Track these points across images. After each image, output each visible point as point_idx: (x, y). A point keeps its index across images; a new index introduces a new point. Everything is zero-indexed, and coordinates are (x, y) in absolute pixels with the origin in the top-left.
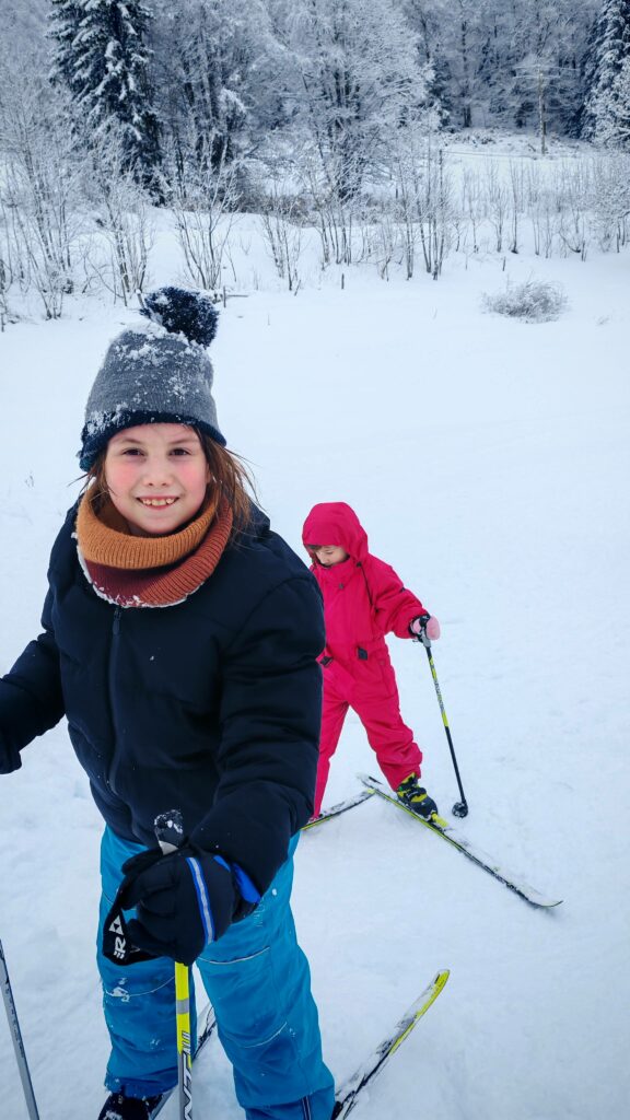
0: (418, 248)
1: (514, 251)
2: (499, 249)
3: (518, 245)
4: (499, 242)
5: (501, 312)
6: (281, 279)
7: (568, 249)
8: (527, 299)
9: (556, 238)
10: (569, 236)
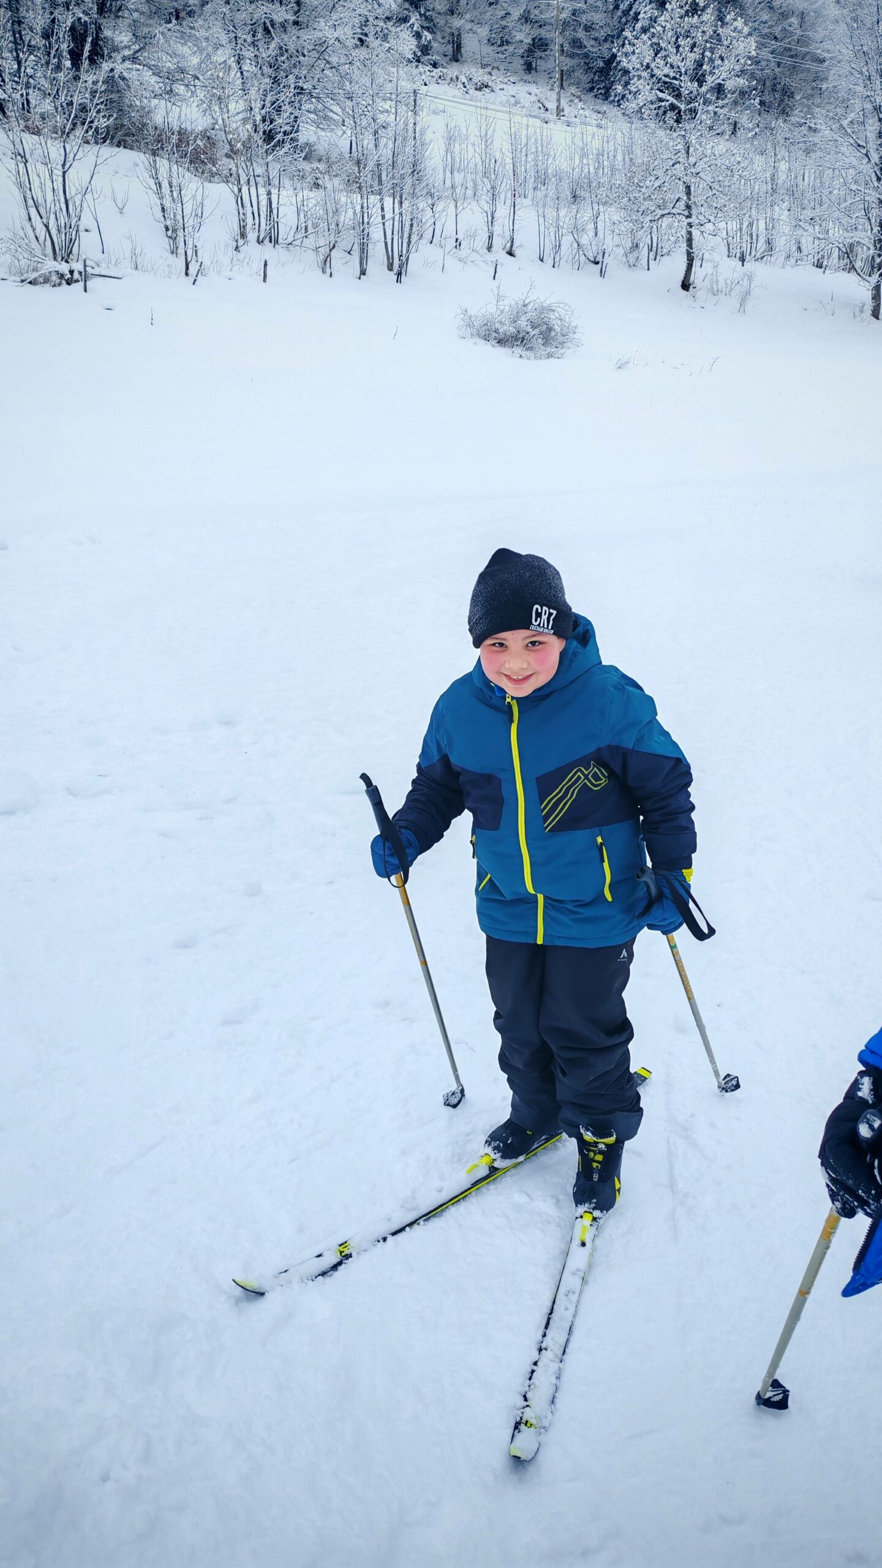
0: (376, 233)
1: (511, 253)
2: (489, 248)
3: (516, 244)
4: (491, 237)
5: (486, 338)
6: (172, 258)
7: (583, 258)
8: (523, 323)
9: (567, 241)
10: (584, 240)
